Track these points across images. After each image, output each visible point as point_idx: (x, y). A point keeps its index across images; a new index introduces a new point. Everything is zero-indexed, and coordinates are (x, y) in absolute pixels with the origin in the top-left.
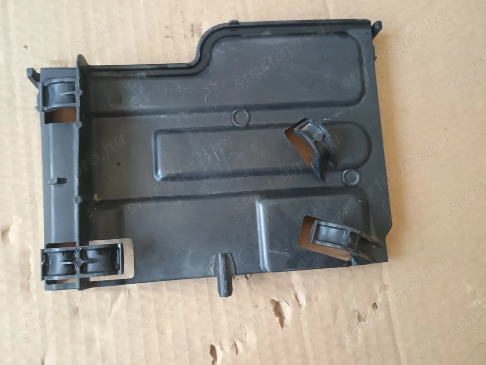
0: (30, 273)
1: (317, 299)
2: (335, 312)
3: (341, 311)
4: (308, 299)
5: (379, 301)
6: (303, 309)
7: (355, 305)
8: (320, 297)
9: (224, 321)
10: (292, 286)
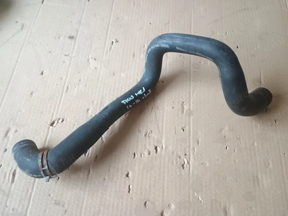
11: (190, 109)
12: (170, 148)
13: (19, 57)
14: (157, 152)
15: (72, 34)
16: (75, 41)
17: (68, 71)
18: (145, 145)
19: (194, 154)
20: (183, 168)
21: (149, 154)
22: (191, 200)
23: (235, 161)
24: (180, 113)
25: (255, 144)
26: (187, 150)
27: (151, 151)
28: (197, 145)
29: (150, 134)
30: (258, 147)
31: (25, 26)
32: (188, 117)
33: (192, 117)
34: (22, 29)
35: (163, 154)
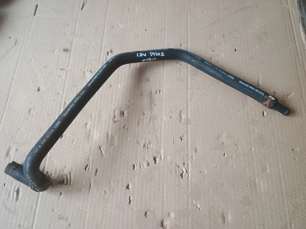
0: (90, 136)
1: (167, 159)
2: (171, 163)
3: (173, 163)
4: (164, 158)
5: (186, 163)
6: (162, 160)
7: (178, 163)
8: (168, 158)
9: (139, 159)
10: (160, 153)
11: (188, 118)
12: (169, 158)
13: (14, 74)
14: (156, 163)
15: (67, 47)
16: (70, 54)
17: (64, 86)
18: (144, 156)
19: (192, 162)
20: (182, 178)
21: (148, 165)
22: (190, 208)
23: (232, 167)
24: (178, 122)
25: (252, 149)
26: (186, 159)
27: (150, 162)
28: (196, 154)
29: (148, 146)
30: (255, 152)
31: (18, 41)
32: (185, 126)
33: (189, 126)
34: (15, 44)
35: (162, 164)
